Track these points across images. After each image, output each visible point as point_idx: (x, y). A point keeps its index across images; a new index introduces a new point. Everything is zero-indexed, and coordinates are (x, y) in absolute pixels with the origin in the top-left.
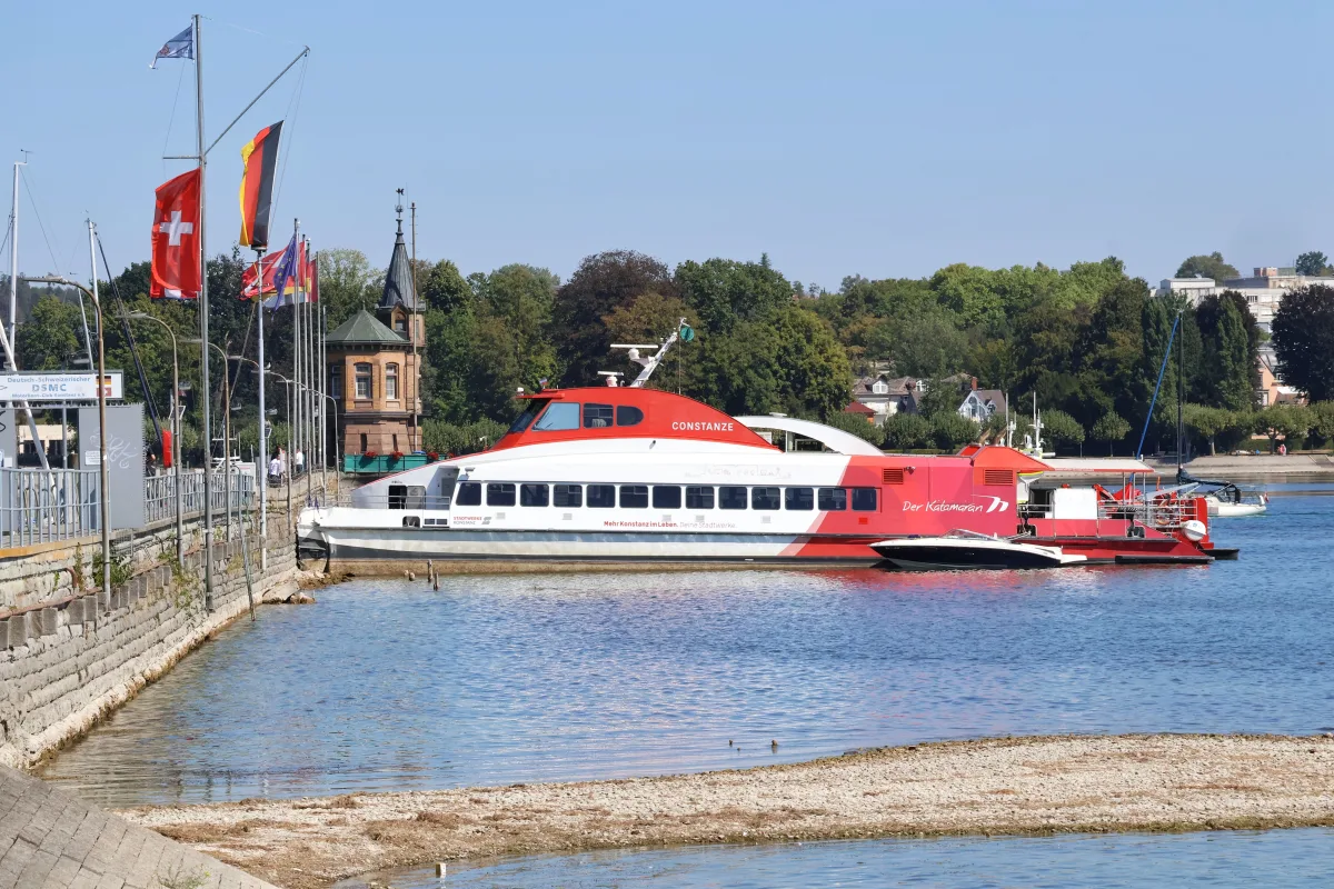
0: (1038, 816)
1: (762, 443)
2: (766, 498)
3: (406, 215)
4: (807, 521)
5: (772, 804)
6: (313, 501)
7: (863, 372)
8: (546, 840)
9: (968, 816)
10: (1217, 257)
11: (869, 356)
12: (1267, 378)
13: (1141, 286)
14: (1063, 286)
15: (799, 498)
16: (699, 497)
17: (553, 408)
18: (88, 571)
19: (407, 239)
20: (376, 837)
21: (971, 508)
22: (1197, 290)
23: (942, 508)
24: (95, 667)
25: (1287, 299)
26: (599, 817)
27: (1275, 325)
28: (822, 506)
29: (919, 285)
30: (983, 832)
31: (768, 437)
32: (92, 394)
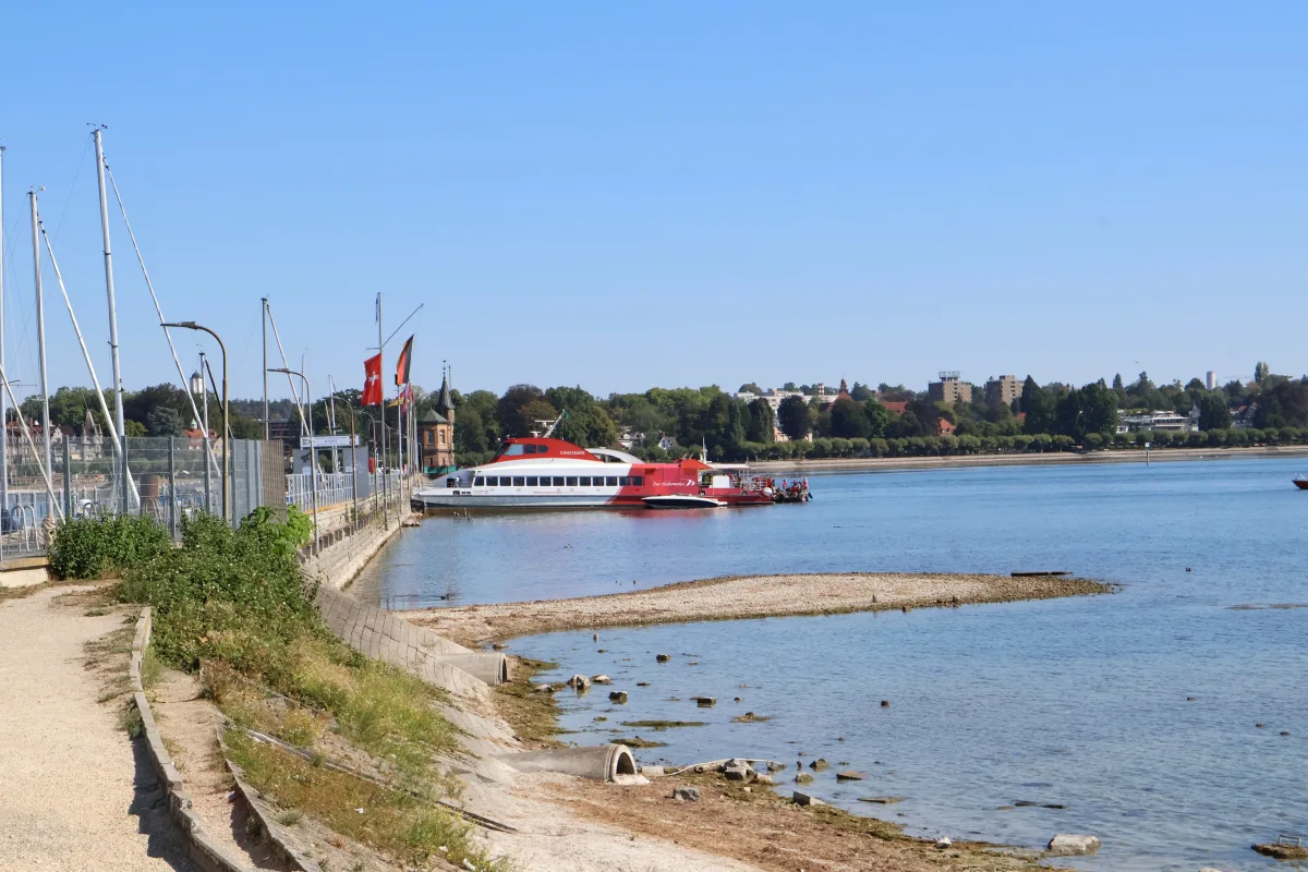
0: (757, 609)
1: (596, 459)
2: (598, 481)
3: (447, 371)
4: (615, 490)
5: (647, 607)
6: (416, 484)
7: (619, 430)
8: (558, 624)
9: (729, 611)
10: (754, 384)
11: (621, 424)
12: (776, 431)
13: (727, 395)
14: (697, 396)
15: (612, 481)
16: (572, 481)
17: (513, 446)
18: (350, 515)
19: (447, 380)
20: (490, 624)
21: (680, 484)
22: (749, 397)
23: (669, 484)
24: (354, 553)
25: (782, 400)
26: (578, 615)
27: (778, 410)
28: (621, 484)
29: (640, 396)
30: (737, 618)
31: (599, 457)
32: (348, 443)
